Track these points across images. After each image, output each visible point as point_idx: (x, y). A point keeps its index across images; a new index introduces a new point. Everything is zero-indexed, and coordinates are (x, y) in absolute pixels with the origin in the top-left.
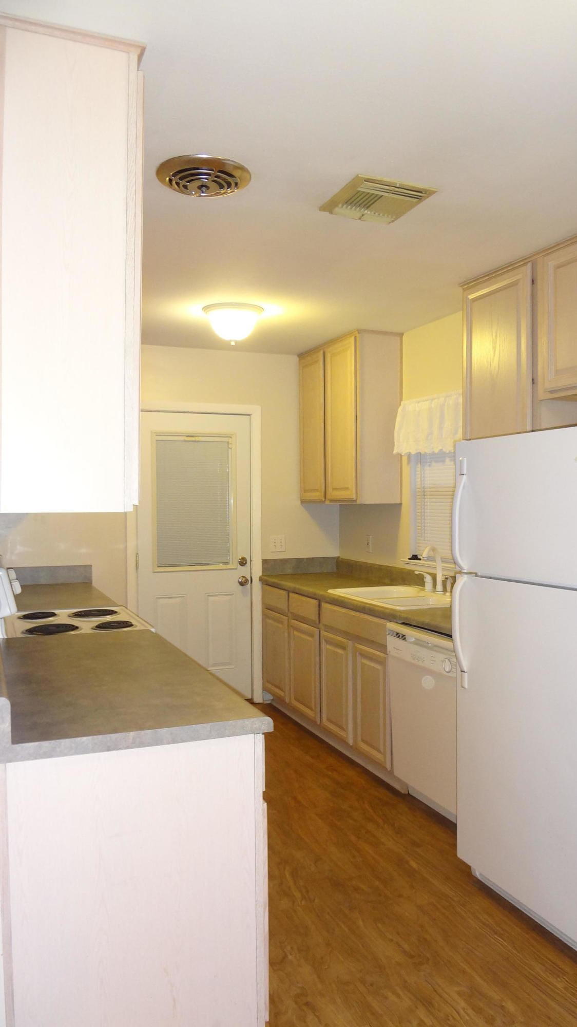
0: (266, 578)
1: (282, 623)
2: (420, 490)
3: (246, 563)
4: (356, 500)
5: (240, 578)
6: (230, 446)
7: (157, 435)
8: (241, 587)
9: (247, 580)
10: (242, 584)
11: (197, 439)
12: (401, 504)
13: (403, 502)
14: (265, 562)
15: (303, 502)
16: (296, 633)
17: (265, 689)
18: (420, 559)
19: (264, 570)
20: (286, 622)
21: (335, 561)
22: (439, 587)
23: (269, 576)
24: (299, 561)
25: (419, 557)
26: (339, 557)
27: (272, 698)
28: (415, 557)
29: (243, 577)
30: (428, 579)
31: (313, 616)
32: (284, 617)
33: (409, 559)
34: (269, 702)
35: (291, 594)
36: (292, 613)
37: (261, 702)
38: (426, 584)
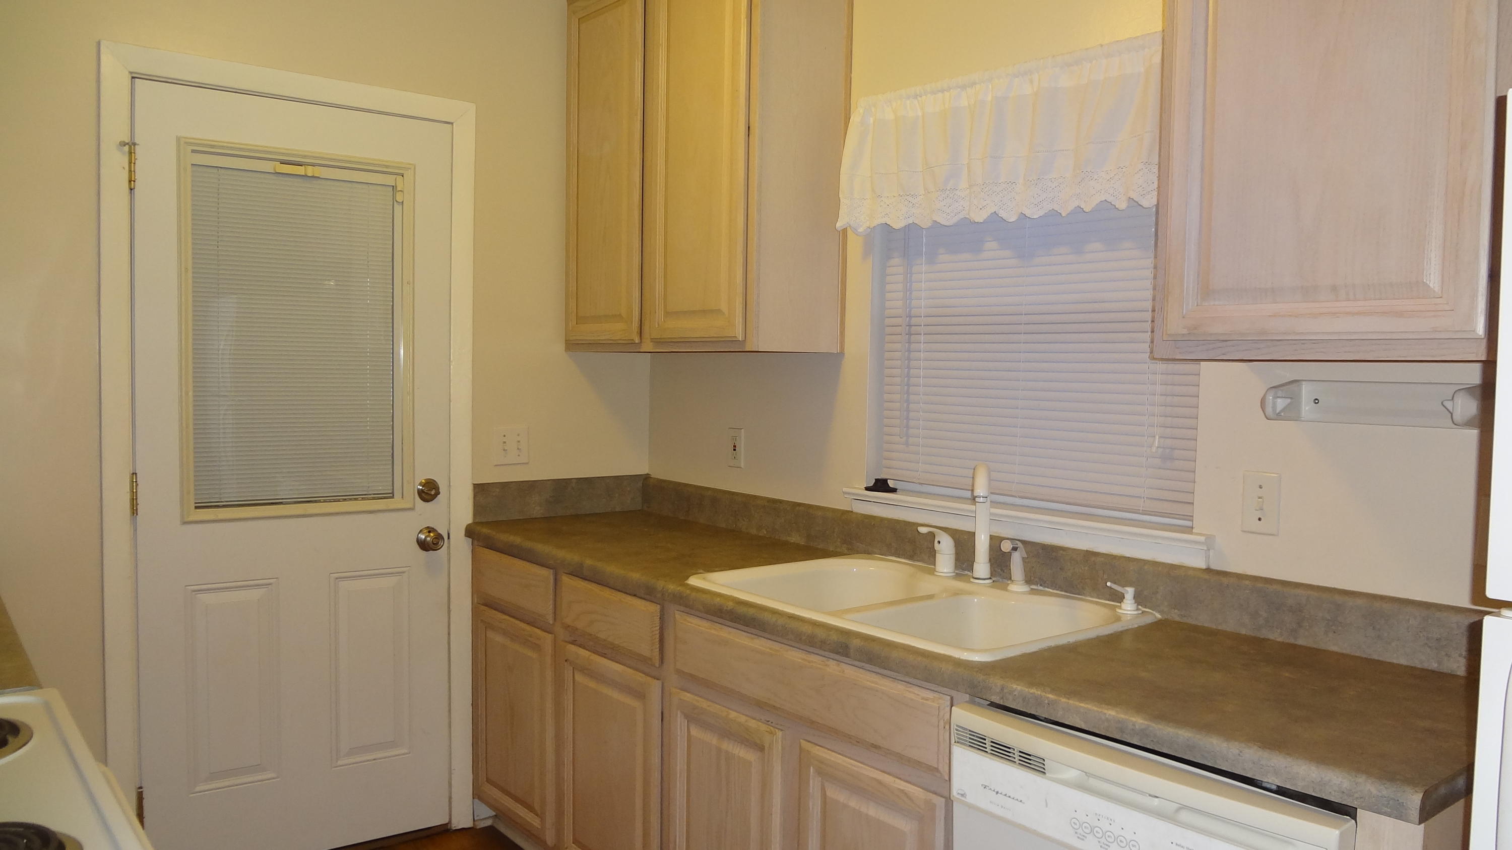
0: (485, 531)
1: (537, 647)
2: (898, 321)
3: (438, 493)
4: (744, 341)
5: (421, 531)
6: (399, 198)
7: (193, 151)
8: (424, 553)
9: (439, 537)
10: (424, 546)
11: (310, 171)
12: (841, 354)
13: (849, 349)
14: (480, 489)
15: (572, 345)
16: (579, 678)
17: (478, 794)
18: (894, 490)
19: (478, 509)
20: (548, 648)
21: (640, 484)
22: (982, 567)
23: (487, 524)
24: (561, 486)
25: (891, 484)
26: (647, 477)
27: (494, 813)
28: (881, 485)
29: (430, 530)
30: (945, 547)
31: (647, 647)
32: (545, 634)
33: (867, 489)
34: (489, 823)
35: (565, 579)
36: (567, 627)
37: (469, 824)
38: (937, 555)
